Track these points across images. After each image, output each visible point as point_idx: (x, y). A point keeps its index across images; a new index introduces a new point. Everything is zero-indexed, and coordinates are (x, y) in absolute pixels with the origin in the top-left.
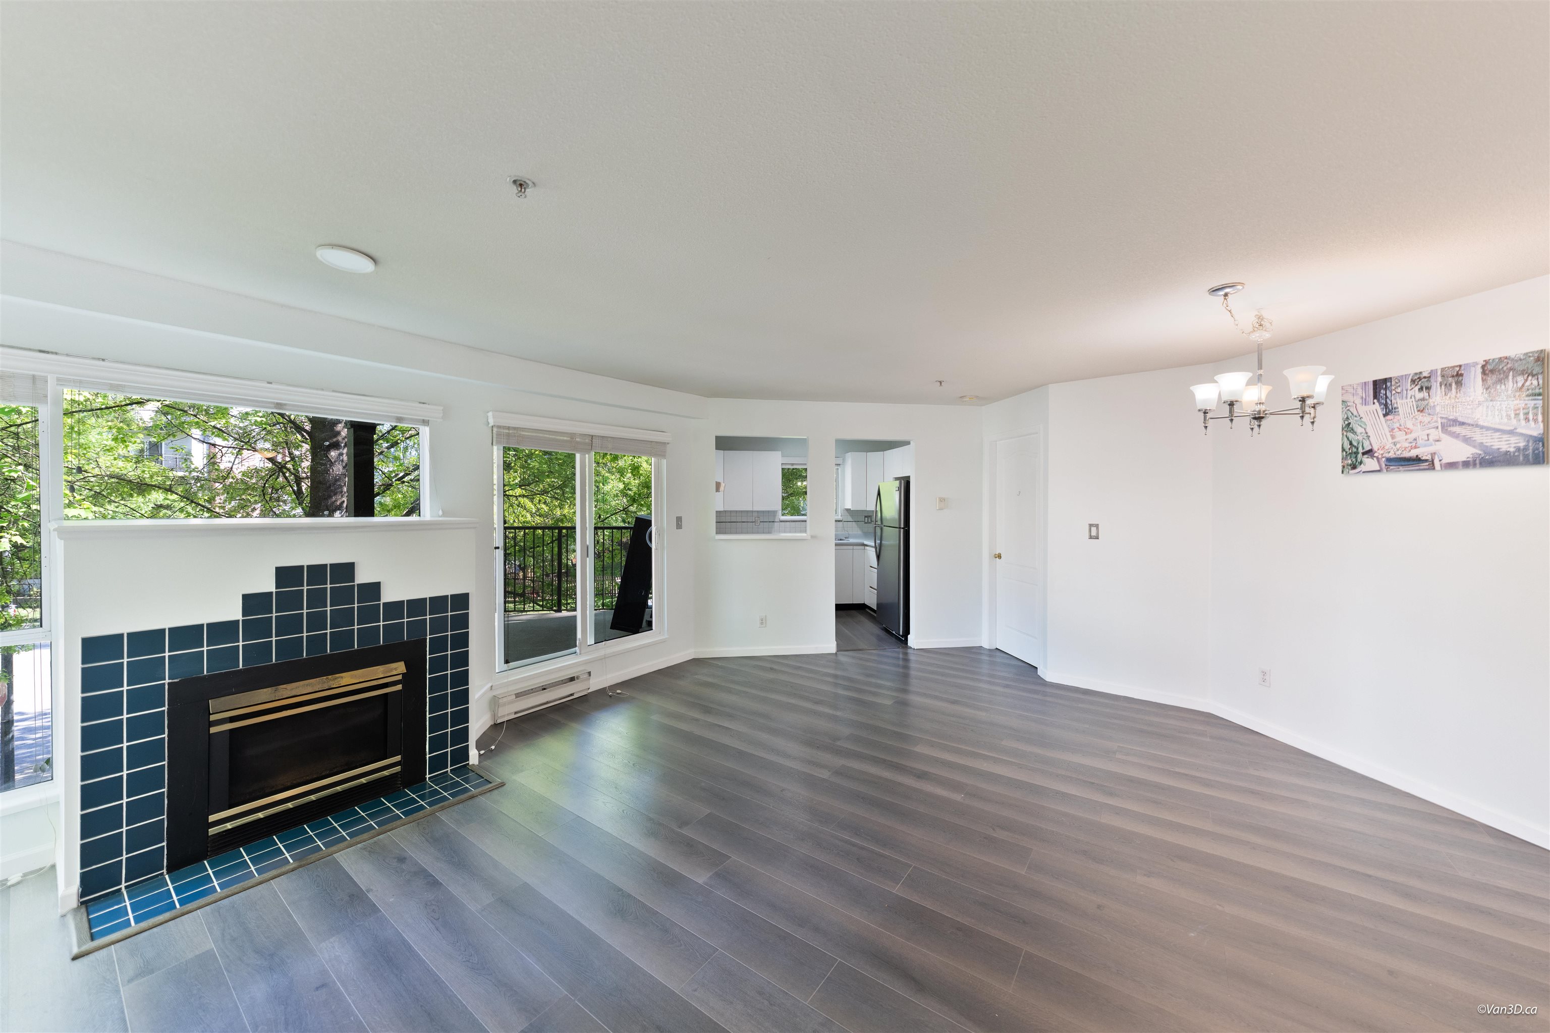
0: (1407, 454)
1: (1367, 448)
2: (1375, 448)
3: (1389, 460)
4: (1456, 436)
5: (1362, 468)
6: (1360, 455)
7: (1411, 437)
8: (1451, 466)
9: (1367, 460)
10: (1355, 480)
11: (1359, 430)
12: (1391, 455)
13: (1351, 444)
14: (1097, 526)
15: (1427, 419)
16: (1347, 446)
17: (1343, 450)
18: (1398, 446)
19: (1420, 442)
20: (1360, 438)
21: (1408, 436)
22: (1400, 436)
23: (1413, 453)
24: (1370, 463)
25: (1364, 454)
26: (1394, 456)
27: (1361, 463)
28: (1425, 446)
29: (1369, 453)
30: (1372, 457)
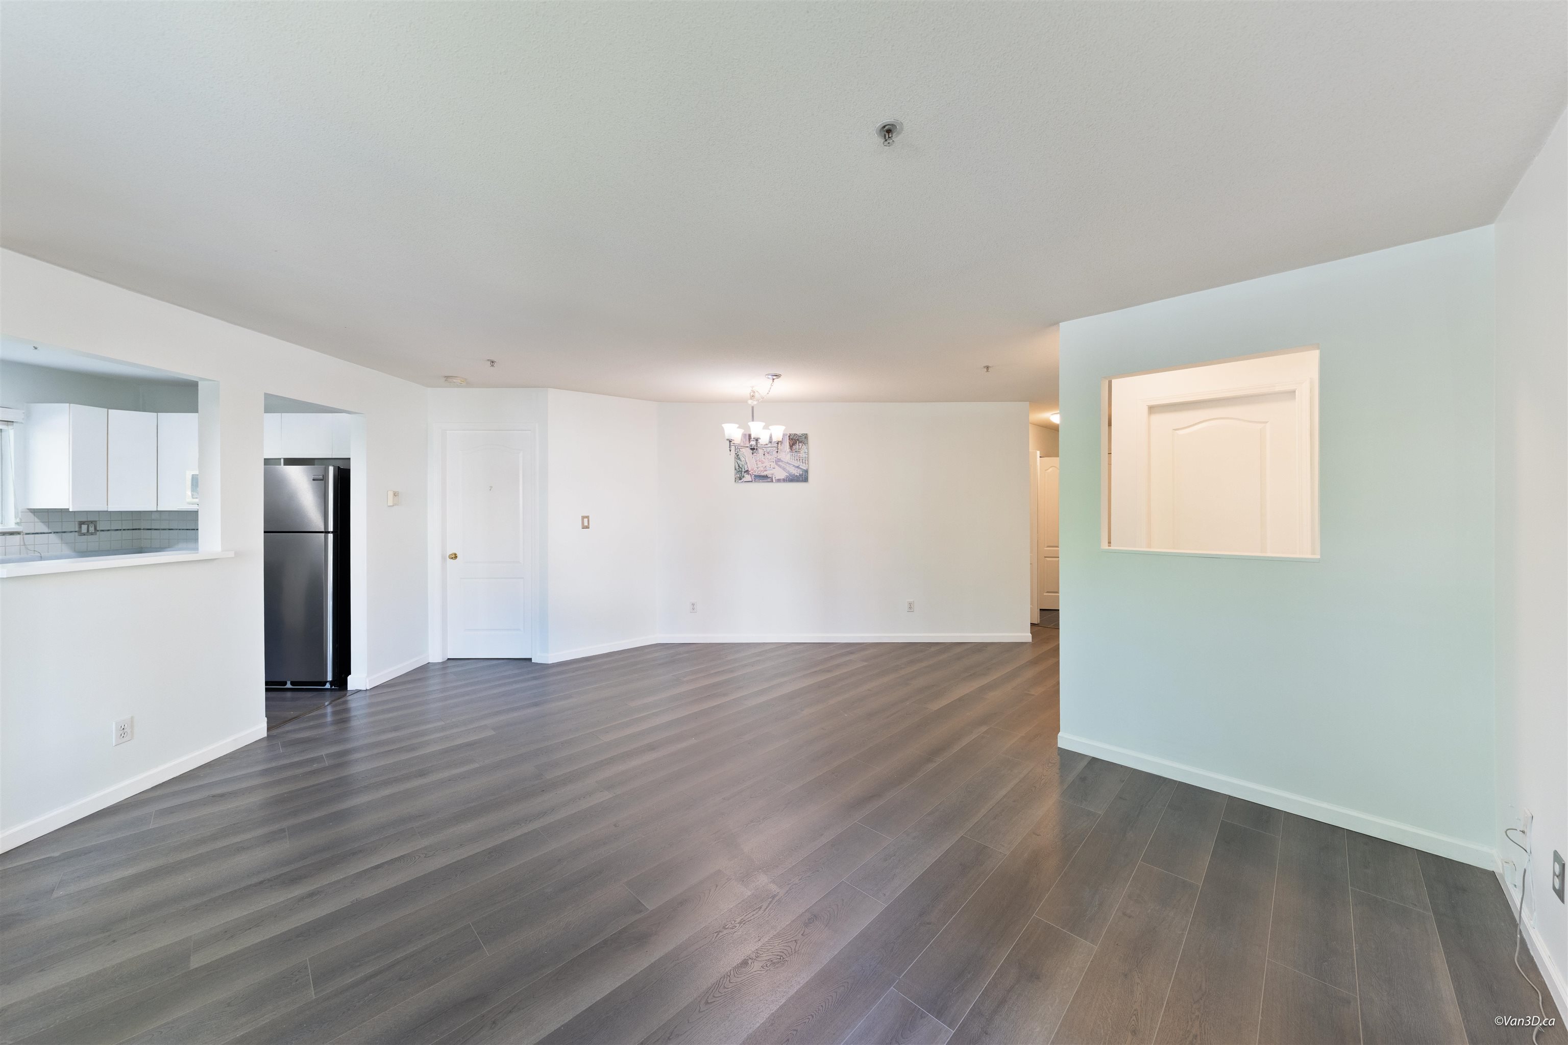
0: (762, 474)
1: (746, 469)
2: (750, 470)
3: (755, 476)
4: (780, 466)
5: (744, 479)
6: (743, 473)
7: (764, 465)
8: (779, 481)
9: (746, 476)
10: (741, 486)
11: (743, 459)
12: (756, 474)
13: (739, 466)
14: (588, 517)
15: (770, 457)
16: (737, 467)
17: (736, 469)
18: (759, 469)
19: (768, 468)
20: (743, 463)
21: (763, 465)
22: (760, 465)
23: (765, 473)
24: (747, 477)
25: (744, 472)
26: (757, 474)
27: (744, 477)
28: (769, 470)
29: (747, 472)
30: (748, 474)
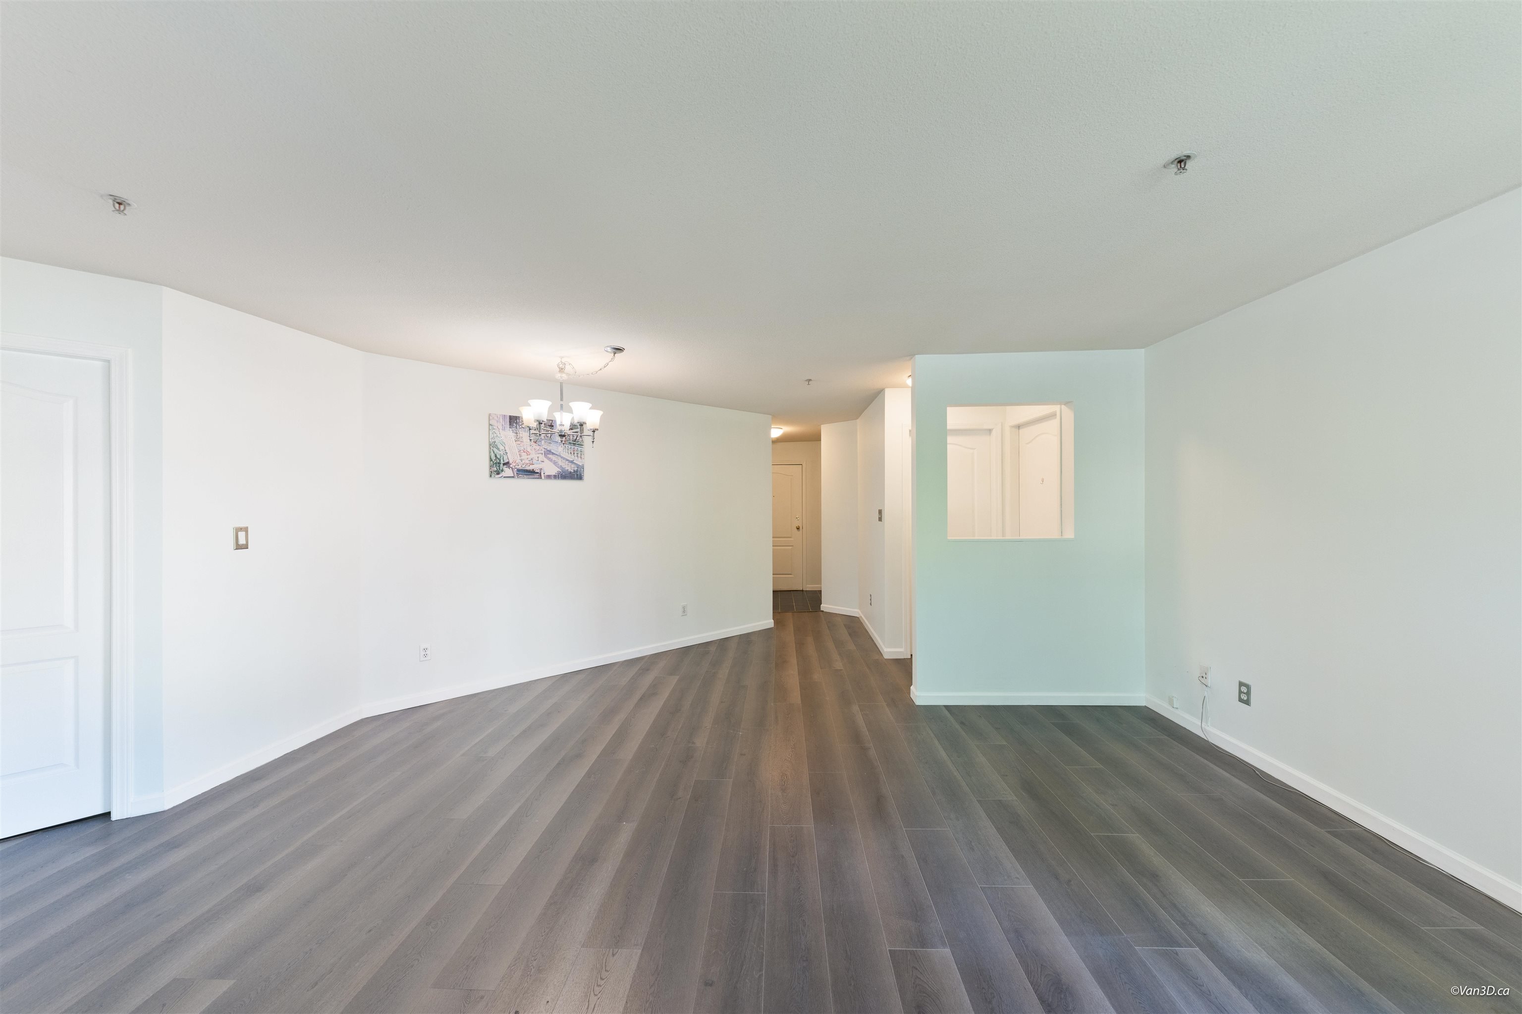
0: (528, 468)
1: (506, 461)
2: (511, 462)
3: (518, 470)
4: (550, 459)
5: (503, 474)
6: (502, 465)
7: (530, 457)
8: (549, 477)
9: (505, 468)
10: (497, 481)
11: (501, 447)
12: (519, 467)
13: (496, 456)
14: (246, 530)
15: (538, 448)
16: (493, 458)
17: (491, 460)
18: (523, 462)
19: (534, 461)
20: (502, 453)
21: (528, 457)
22: (524, 456)
23: (531, 468)
24: (508, 472)
25: (504, 464)
26: (522, 468)
27: (502, 471)
28: (537, 464)
29: (507, 464)
30: (509, 467)
